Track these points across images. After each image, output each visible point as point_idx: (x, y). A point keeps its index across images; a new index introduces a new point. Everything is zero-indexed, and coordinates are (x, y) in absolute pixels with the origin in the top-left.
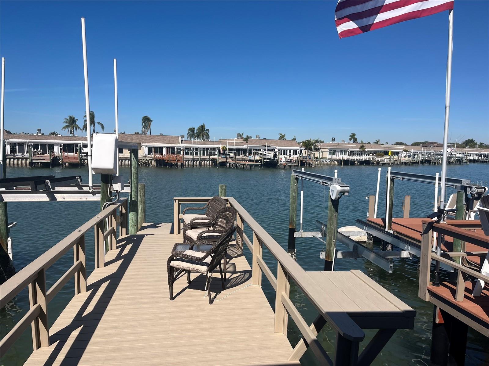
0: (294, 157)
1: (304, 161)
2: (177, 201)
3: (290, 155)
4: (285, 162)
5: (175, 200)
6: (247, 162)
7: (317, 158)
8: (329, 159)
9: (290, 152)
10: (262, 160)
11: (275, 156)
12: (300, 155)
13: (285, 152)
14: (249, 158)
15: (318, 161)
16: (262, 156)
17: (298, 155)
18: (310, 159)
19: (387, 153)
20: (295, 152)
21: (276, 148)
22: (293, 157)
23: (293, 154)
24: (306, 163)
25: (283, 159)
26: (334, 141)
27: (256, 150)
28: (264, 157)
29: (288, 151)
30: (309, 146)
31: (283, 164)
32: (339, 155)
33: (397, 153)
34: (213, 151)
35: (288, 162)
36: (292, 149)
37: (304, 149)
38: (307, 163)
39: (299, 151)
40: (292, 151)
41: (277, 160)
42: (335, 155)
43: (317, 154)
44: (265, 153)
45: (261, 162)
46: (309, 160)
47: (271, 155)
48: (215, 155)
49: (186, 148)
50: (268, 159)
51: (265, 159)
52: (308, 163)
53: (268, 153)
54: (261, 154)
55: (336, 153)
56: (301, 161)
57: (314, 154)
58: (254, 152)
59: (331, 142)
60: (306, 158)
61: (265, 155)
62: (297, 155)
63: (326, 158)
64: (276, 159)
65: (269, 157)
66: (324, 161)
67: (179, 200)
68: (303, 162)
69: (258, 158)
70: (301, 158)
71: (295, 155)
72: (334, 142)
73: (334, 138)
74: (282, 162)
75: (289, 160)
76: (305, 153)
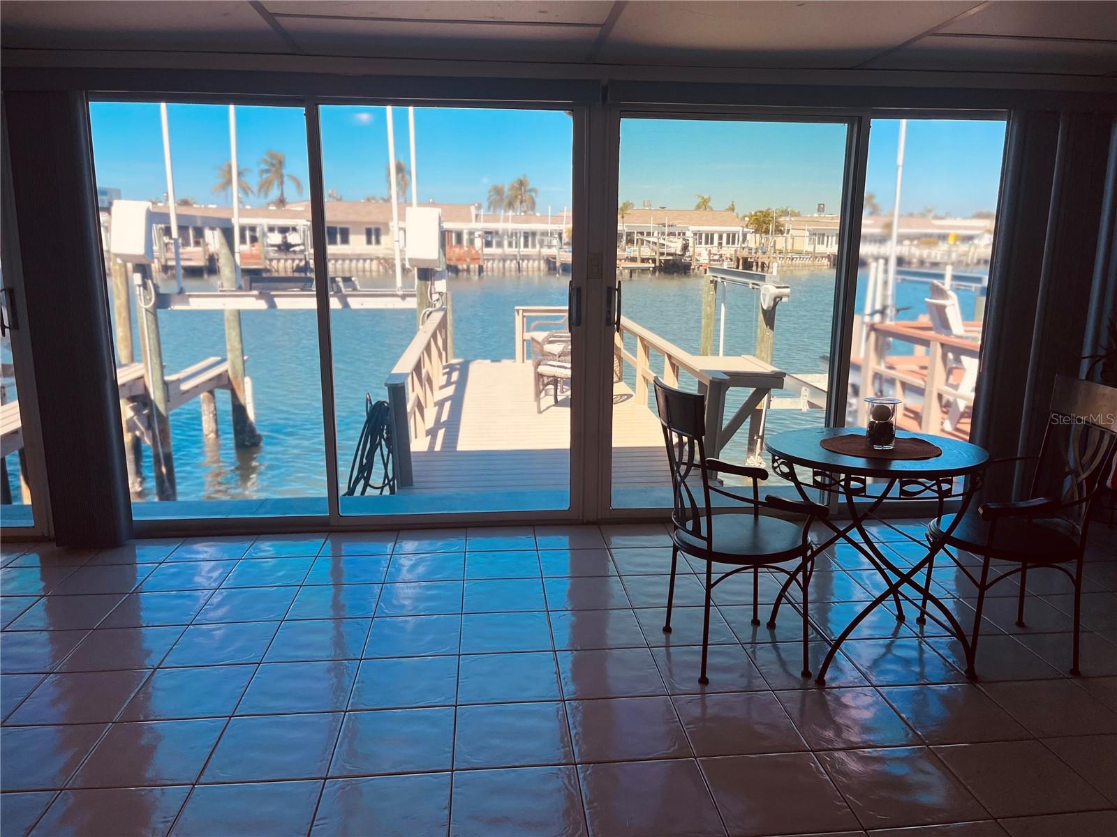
0: (728, 251)
1: (751, 258)
2: (521, 312)
3: (720, 244)
4: (707, 261)
5: (518, 311)
6: (623, 261)
7: (781, 252)
8: (808, 253)
9: (720, 237)
10: (657, 257)
11: (685, 248)
12: (743, 246)
13: (709, 238)
14: (626, 253)
15: (783, 258)
16: (655, 248)
17: (739, 245)
18: (764, 253)
19: (944, 237)
20: (731, 238)
21: (689, 230)
22: (726, 249)
23: (728, 243)
24: (754, 264)
25: (701, 254)
26: (823, 211)
27: (642, 233)
28: (662, 250)
29: (716, 237)
30: (763, 223)
31: (702, 266)
32: (831, 245)
33: (968, 239)
34: (546, 239)
35: (714, 260)
36: (724, 232)
37: (752, 231)
38: (757, 263)
39: (741, 235)
40: (725, 237)
41: (689, 257)
42: (823, 243)
43: (780, 242)
44: (662, 241)
45: (654, 261)
46: (764, 256)
47: (675, 246)
48: (550, 246)
49: (488, 233)
50: (668, 254)
51: (662, 254)
52: (760, 264)
53: (671, 241)
54: (655, 243)
55: (826, 238)
56: (745, 260)
57: (775, 241)
58: (637, 240)
59: (816, 215)
60: (756, 253)
61: (664, 245)
62: (736, 245)
63: (800, 253)
64: (688, 254)
65: (672, 251)
66: (797, 258)
67: (524, 311)
68: (749, 260)
69: (646, 252)
70: (745, 253)
71: (730, 245)
72: (823, 215)
73: (823, 204)
74: (702, 261)
75: (717, 257)
76: (753, 240)
